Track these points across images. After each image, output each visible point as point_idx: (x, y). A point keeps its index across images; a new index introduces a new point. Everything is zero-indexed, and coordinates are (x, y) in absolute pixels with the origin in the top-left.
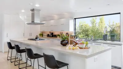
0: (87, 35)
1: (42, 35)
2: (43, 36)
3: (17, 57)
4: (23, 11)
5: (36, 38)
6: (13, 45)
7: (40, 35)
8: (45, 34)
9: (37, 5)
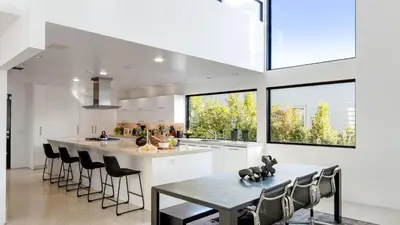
0: (221, 132)
1: (120, 130)
2: (122, 134)
3: (62, 174)
4: (76, 80)
5: (102, 137)
6: (56, 150)
7: (117, 130)
8: (127, 130)
9: (103, 73)
